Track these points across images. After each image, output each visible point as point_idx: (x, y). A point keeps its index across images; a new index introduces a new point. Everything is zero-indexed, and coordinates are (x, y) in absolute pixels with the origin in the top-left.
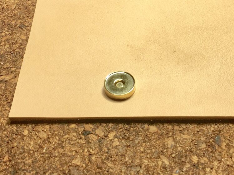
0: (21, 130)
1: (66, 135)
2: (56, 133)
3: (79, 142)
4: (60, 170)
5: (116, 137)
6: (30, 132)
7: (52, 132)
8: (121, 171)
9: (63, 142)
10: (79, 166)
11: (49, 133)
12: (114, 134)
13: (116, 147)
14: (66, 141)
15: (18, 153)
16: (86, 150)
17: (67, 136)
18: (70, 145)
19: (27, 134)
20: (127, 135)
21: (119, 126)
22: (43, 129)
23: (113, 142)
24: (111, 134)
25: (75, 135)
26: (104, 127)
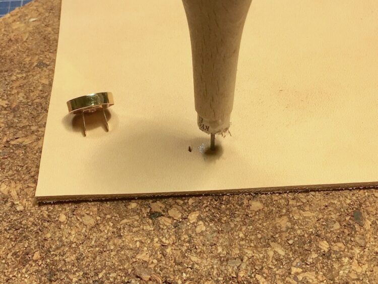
0: (55, 215)
1: (123, 219)
2: (108, 216)
3: (145, 229)
4: (120, 269)
5: (199, 218)
6: (69, 218)
7: (102, 215)
8: (213, 268)
9: (120, 229)
10: (148, 263)
11: (98, 218)
12: (197, 215)
13: (202, 233)
14: (124, 228)
15: (53, 247)
16: (156, 240)
17: (125, 221)
18: (131, 234)
19: (64, 220)
20: (217, 215)
21: (204, 204)
22: (88, 212)
23: (196, 227)
24: (193, 215)
25: (138, 219)
26: (181, 206)
